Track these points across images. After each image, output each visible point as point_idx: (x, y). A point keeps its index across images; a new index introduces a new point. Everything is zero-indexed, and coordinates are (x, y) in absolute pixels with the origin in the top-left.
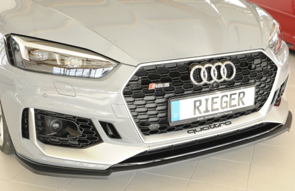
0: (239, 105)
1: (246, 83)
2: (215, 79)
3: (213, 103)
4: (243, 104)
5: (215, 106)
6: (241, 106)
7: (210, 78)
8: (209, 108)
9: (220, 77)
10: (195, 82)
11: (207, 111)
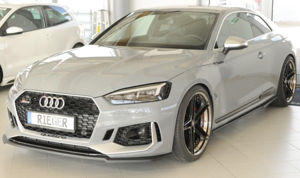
0: (63, 126)
1: (69, 114)
2: (51, 106)
3: (48, 120)
4: (66, 127)
5: (49, 122)
6: (65, 128)
7: (48, 105)
8: (46, 122)
9: (54, 105)
10: (41, 105)
11: (45, 123)
